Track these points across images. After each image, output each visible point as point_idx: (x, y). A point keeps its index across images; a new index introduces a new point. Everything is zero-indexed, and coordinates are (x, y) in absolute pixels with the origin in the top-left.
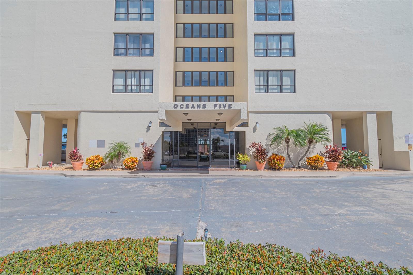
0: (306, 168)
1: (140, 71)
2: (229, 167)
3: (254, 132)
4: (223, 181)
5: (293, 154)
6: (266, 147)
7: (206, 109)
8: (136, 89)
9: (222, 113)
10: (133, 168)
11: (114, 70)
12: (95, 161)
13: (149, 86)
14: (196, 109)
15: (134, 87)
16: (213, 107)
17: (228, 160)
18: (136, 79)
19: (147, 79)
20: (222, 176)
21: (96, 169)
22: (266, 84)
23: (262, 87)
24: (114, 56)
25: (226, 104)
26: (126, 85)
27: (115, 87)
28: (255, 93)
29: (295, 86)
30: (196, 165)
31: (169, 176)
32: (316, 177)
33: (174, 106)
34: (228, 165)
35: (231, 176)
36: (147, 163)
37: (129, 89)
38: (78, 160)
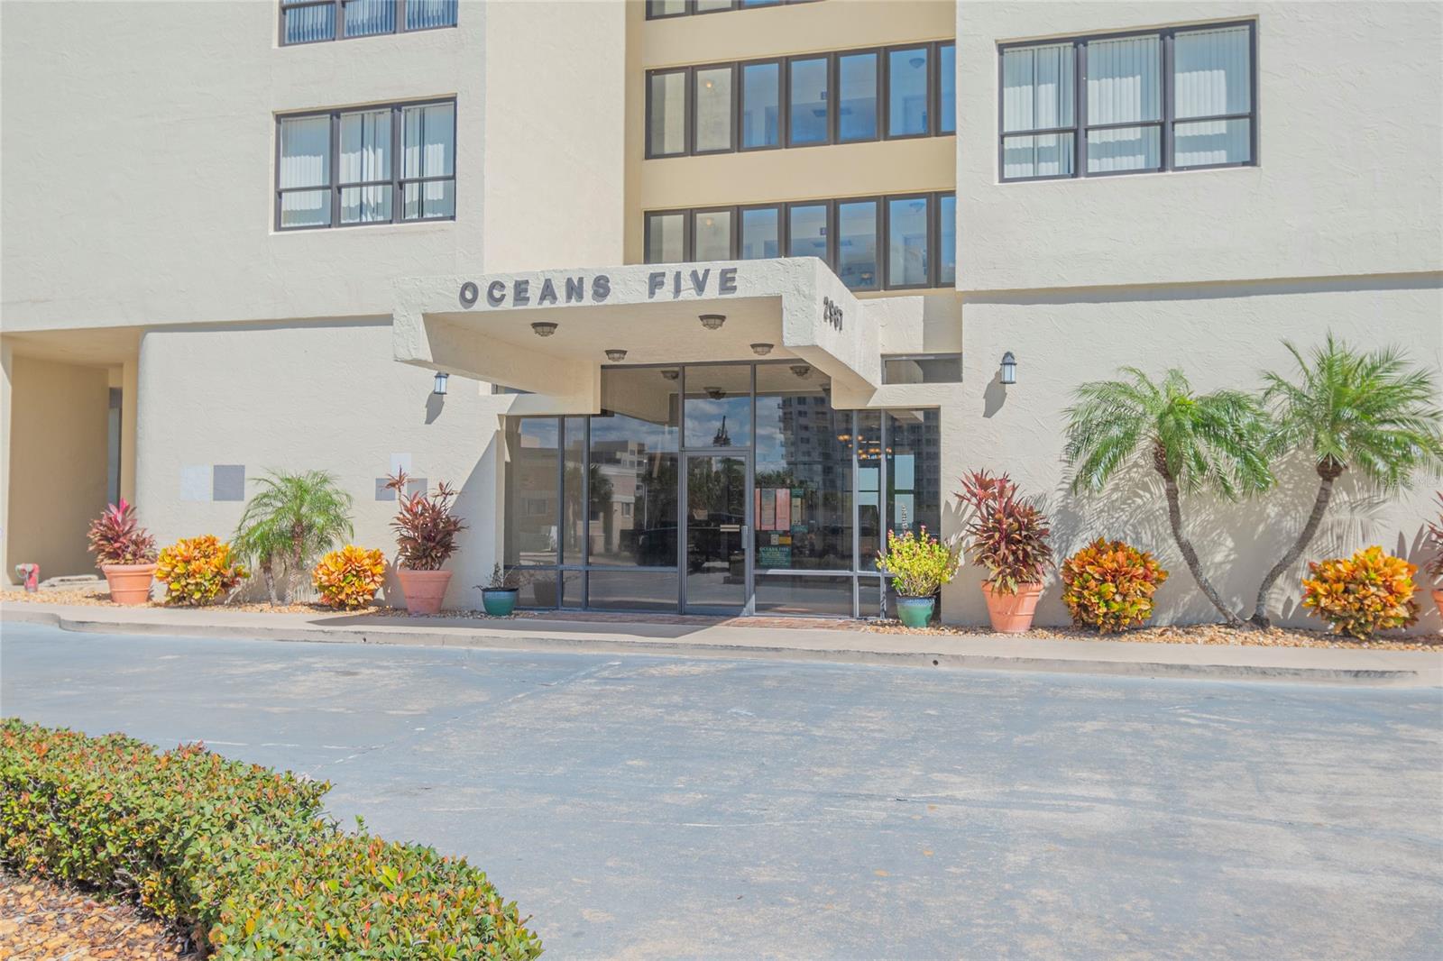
1: (396, 107)
2: (852, 615)
3: (989, 413)
5: (1230, 543)
6: (1066, 497)
7: (609, 300)
8: (380, 201)
9: (721, 317)
10: (355, 602)
11: (279, 118)
12: (193, 562)
13: (441, 183)
14: (561, 302)
15: (375, 196)
16: (645, 288)
17: (845, 573)
18: (380, 151)
19: (430, 146)
21: (199, 604)
22: (1070, 123)
23: (1048, 141)
24: (282, 44)
25: (707, 271)
26: (335, 188)
27: (290, 202)
28: (1002, 180)
31: (475, 641)
32: (1264, 672)
33: (462, 295)
36: (421, 582)
37: (352, 205)
38: (129, 556)
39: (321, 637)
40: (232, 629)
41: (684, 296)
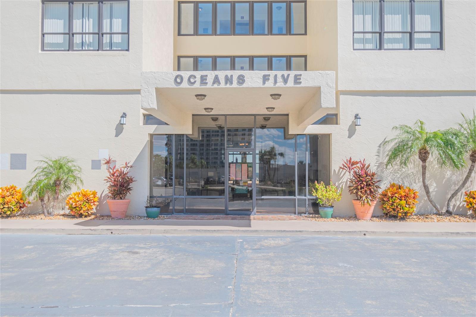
0: (463, 214)
1: (100, 2)
2: (295, 213)
3: (350, 137)
4: (281, 243)
5: (435, 185)
6: (377, 169)
7: (245, 85)
8: (91, 41)
9: (280, 95)
10: (87, 214)
11: (44, 2)
12: (6, 198)
13: (120, 35)
14: (223, 85)
15: (89, 39)
16: (261, 81)
17: (293, 197)
18: (91, 20)
19: (115, 19)
20: (279, 231)
21: (8, 216)
22: (378, 30)
23: (369, 36)
25: (288, 75)
26: (70, 34)
27: (48, 39)
28: (354, 49)
29: (441, 33)
30: (224, 208)
31: (166, 231)
33: (176, 80)
34: (292, 209)
35: (299, 233)
36: (117, 205)
37: (78, 42)
39: (90, 232)
40: (43, 229)
41: (278, 85)
